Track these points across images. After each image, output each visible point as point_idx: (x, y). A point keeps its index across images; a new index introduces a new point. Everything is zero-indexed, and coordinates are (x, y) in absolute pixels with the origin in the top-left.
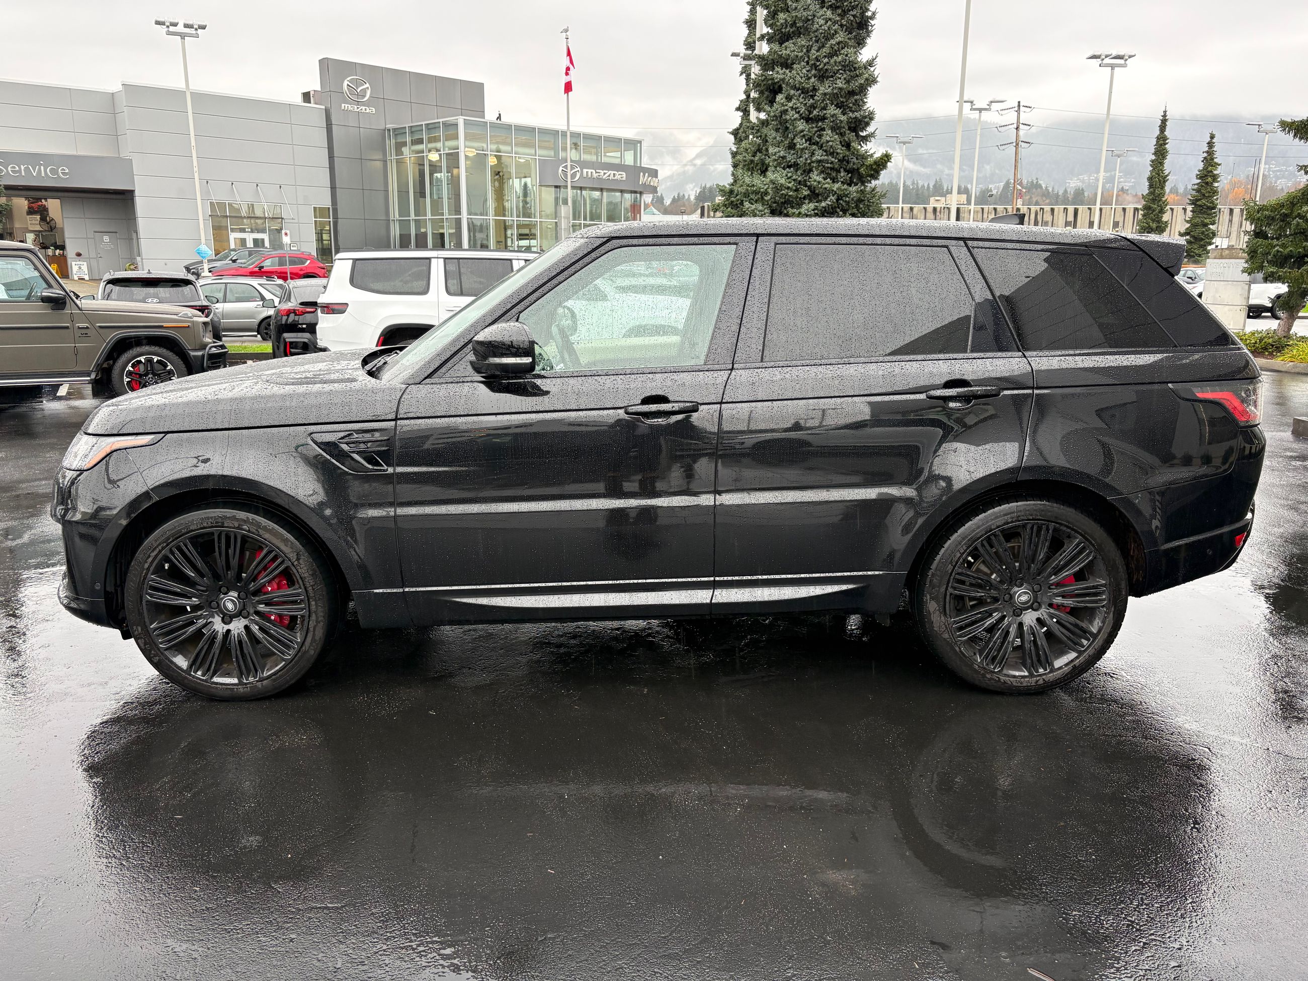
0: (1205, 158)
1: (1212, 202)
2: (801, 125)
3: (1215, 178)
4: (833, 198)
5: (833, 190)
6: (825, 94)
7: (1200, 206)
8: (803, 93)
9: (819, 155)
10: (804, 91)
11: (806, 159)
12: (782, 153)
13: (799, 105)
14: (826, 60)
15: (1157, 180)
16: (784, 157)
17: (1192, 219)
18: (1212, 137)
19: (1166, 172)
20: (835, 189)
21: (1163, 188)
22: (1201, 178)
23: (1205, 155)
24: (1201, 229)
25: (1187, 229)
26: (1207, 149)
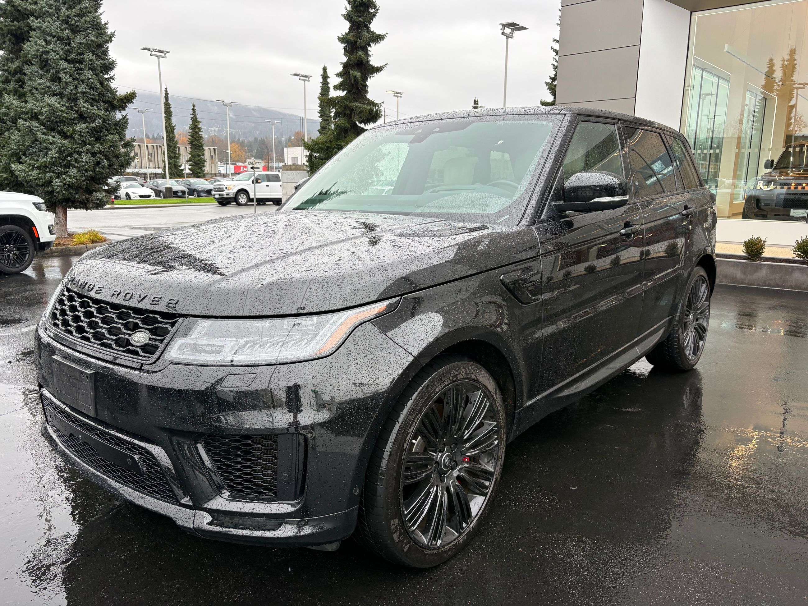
0: (192, 118)
1: (200, 143)
2: (64, 64)
3: (199, 129)
4: (100, 121)
5: (99, 115)
6: (81, 44)
7: (195, 145)
8: (58, 40)
9: (82, 88)
10: (60, 39)
11: (71, 90)
12: (48, 84)
13: (57, 48)
14: (76, 19)
15: (170, 129)
16: (49, 88)
17: (191, 152)
18: (194, 106)
19: (174, 124)
20: (101, 115)
21: (173, 133)
22: (192, 129)
23: (192, 116)
24: (197, 158)
25: (190, 158)
26: (192, 113)
